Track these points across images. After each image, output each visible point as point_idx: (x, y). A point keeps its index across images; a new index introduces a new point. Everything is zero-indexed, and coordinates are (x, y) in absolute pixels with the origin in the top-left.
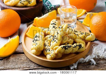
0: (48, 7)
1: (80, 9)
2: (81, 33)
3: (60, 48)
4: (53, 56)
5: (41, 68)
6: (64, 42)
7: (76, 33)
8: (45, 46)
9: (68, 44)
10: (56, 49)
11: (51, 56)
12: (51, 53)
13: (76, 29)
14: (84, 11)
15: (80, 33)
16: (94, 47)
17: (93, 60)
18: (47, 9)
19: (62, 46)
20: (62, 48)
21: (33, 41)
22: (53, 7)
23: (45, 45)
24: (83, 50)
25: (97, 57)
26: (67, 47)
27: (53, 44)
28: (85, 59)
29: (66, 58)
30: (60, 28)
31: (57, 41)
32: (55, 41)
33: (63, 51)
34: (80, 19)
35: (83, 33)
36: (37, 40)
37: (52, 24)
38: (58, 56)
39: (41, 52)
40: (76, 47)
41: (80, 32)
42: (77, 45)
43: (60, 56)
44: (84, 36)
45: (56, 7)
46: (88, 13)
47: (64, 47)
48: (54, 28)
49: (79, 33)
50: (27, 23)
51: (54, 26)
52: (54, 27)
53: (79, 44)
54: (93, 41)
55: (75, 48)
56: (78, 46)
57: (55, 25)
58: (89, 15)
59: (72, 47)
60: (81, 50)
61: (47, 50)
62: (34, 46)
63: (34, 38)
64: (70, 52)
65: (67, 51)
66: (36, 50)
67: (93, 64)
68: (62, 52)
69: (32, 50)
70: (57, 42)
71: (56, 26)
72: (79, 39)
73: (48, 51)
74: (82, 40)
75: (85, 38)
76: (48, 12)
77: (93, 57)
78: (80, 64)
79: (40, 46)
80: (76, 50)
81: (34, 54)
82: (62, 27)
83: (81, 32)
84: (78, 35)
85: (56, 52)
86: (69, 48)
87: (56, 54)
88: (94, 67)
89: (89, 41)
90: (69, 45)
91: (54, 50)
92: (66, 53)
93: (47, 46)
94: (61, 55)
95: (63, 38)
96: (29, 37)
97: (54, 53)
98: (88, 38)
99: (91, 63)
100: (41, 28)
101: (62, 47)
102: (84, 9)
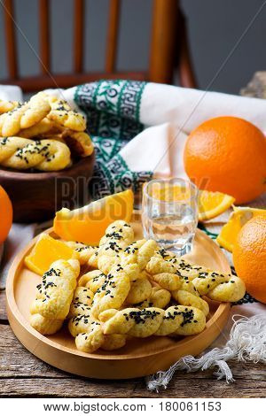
0: (113, 176)
1: (214, 191)
2: (201, 274)
3: (118, 316)
4: (96, 341)
5: (53, 375)
6: (139, 297)
7: (183, 273)
8: (76, 307)
9: (151, 305)
10: (105, 318)
11: (88, 341)
12: (90, 329)
13: (190, 259)
14: (227, 200)
15: (197, 272)
16: (236, 322)
17: (223, 366)
18: (109, 183)
19: (128, 311)
20: (127, 319)
21: (39, 287)
22: (129, 179)
23: (75, 302)
24: (196, 331)
25: (240, 357)
26: (142, 317)
27: (101, 300)
28: (200, 360)
29: (139, 350)
30: (129, 252)
31: (113, 292)
32: (109, 292)
33: (129, 328)
34: (213, 225)
35: (207, 274)
36: (51, 284)
37: (108, 236)
38: (111, 343)
39: (61, 324)
40: (173, 318)
41: (198, 269)
42: (178, 311)
43: (120, 341)
44: (207, 283)
45: (138, 179)
46: (237, 209)
47: (132, 313)
48: (113, 249)
49: (192, 273)
50: (36, 225)
51: (113, 241)
52: (112, 246)
53: (186, 309)
54: (240, 302)
55: (171, 320)
56: (180, 313)
57: (116, 241)
58: (239, 216)
59: (159, 318)
60: (190, 328)
61: (79, 319)
62: (40, 303)
63: (45, 277)
64: (151, 333)
65: (141, 330)
66: (42, 315)
67: (224, 379)
68: (126, 331)
69: (33, 313)
70: (112, 297)
71: (120, 244)
72: (188, 293)
73: (81, 323)
74: (201, 296)
75: (212, 290)
76: (109, 192)
77: (227, 354)
78: (180, 374)
79: (58, 303)
80: (174, 326)
81: (36, 328)
82: (137, 249)
83: (201, 271)
84: (186, 278)
85: (106, 327)
86: (148, 321)
87: (107, 337)
88: (225, 387)
89: (224, 303)
90: (151, 309)
91: (101, 323)
92: (138, 335)
93: (82, 306)
94: (124, 340)
95: (134, 284)
96: (32, 271)
97: (100, 333)
98: (221, 290)
99: (218, 373)
100: (76, 245)
101: (128, 314)
102: (229, 193)
